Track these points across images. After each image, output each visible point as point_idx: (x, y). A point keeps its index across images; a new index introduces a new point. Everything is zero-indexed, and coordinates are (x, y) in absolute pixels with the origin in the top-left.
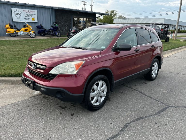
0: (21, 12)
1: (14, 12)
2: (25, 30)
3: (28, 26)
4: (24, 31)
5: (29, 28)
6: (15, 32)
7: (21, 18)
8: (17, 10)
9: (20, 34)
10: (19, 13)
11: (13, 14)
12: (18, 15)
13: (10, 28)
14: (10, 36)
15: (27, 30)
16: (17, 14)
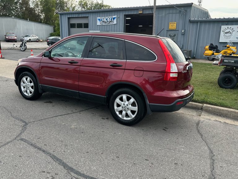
0: (233, 30)
1: (224, 30)
2: (225, 52)
3: (229, 47)
4: (223, 54)
5: (231, 50)
6: (213, 54)
7: (231, 37)
8: (228, 28)
9: (218, 57)
10: (230, 31)
11: (222, 33)
12: (229, 34)
13: (208, 49)
14: (208, 59)
15: (227, 52)
16: (226, 33)
